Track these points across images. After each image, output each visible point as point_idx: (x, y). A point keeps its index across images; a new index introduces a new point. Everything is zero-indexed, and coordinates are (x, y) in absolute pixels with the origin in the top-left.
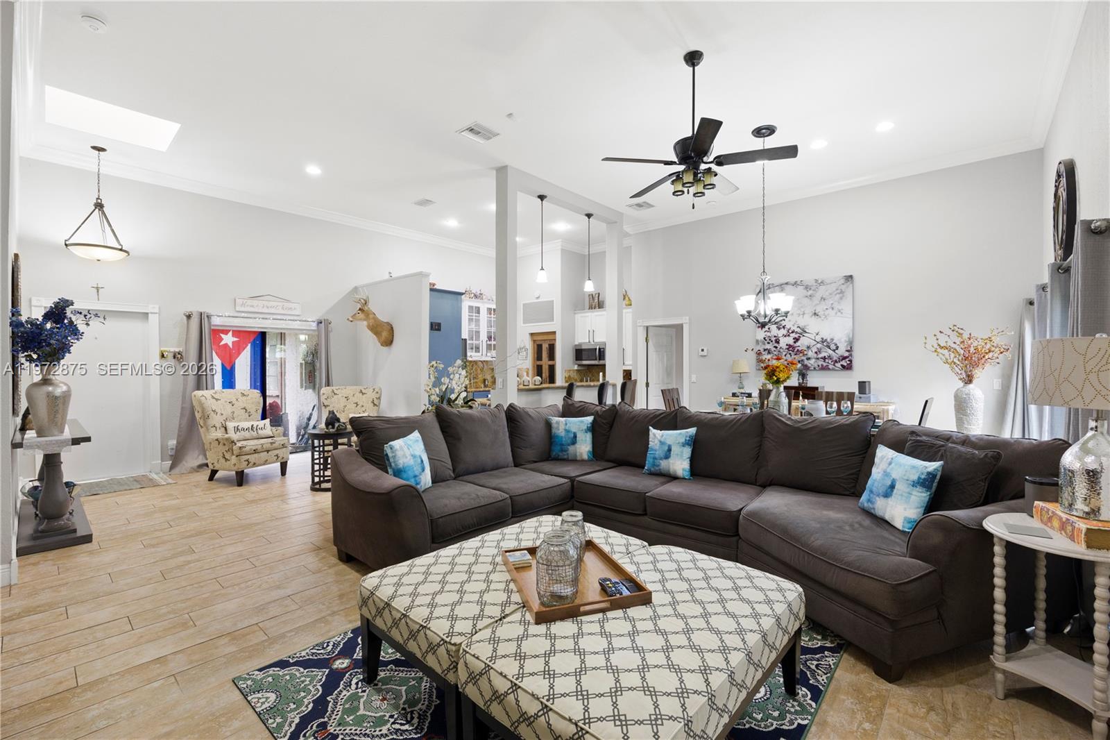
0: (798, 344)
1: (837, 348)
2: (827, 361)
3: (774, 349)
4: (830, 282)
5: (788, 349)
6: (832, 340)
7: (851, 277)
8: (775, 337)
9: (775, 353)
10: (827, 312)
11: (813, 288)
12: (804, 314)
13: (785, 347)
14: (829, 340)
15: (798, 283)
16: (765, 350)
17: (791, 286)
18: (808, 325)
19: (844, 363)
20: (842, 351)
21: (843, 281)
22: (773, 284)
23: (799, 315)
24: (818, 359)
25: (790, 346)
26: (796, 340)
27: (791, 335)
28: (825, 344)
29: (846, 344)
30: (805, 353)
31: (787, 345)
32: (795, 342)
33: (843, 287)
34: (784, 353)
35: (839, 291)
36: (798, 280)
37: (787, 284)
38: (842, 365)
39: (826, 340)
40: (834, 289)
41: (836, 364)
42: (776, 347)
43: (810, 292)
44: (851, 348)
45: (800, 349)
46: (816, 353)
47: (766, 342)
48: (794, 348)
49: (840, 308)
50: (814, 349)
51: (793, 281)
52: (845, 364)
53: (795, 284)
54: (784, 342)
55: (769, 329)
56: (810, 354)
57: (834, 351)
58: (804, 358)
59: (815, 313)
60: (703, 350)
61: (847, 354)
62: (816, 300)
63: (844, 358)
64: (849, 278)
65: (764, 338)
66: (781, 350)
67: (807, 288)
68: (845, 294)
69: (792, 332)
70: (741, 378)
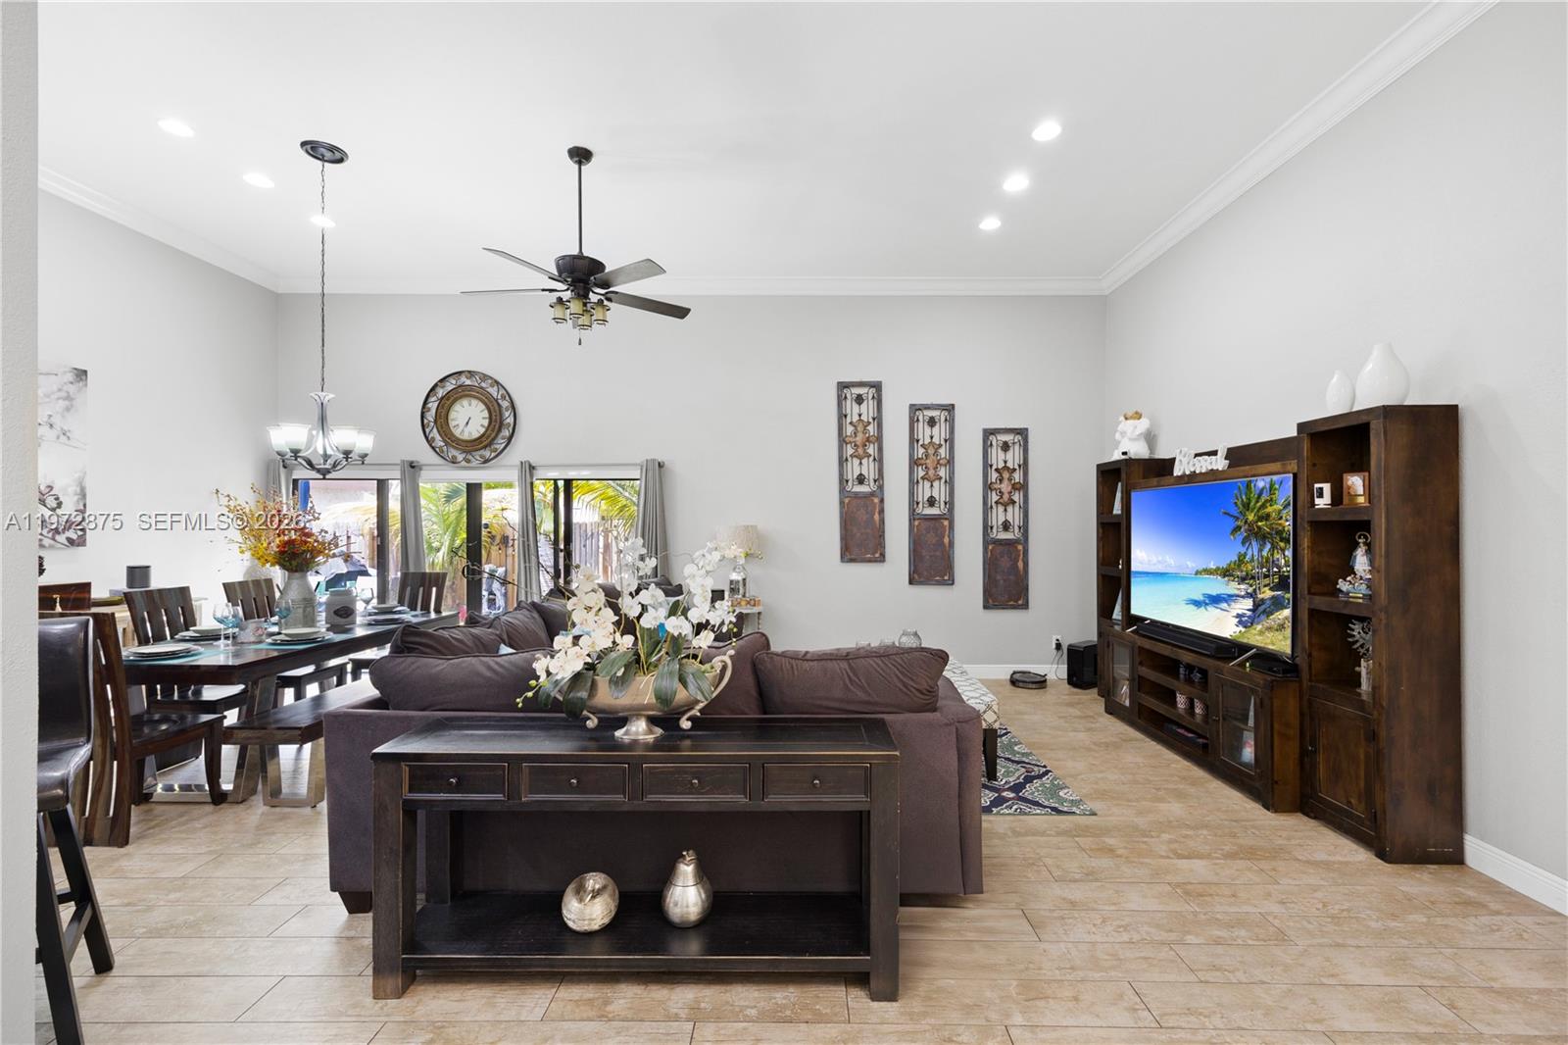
1: (60, 505)
6: (51, 488)
7: (85, 372)
14: (43, 488)
19: (72, 534)
20: (69, 508)
21: (70, 377)
29: (76, 498)
33: (72, 389)
35: (64, 394)
38: (68, 539)
40: (55, 388)
41: (58, 537)
44: (85, 506)
49: (65, 428)
52: (74, 537)
57: (53, 510)
64: (81, 374)
68: (74, 403)
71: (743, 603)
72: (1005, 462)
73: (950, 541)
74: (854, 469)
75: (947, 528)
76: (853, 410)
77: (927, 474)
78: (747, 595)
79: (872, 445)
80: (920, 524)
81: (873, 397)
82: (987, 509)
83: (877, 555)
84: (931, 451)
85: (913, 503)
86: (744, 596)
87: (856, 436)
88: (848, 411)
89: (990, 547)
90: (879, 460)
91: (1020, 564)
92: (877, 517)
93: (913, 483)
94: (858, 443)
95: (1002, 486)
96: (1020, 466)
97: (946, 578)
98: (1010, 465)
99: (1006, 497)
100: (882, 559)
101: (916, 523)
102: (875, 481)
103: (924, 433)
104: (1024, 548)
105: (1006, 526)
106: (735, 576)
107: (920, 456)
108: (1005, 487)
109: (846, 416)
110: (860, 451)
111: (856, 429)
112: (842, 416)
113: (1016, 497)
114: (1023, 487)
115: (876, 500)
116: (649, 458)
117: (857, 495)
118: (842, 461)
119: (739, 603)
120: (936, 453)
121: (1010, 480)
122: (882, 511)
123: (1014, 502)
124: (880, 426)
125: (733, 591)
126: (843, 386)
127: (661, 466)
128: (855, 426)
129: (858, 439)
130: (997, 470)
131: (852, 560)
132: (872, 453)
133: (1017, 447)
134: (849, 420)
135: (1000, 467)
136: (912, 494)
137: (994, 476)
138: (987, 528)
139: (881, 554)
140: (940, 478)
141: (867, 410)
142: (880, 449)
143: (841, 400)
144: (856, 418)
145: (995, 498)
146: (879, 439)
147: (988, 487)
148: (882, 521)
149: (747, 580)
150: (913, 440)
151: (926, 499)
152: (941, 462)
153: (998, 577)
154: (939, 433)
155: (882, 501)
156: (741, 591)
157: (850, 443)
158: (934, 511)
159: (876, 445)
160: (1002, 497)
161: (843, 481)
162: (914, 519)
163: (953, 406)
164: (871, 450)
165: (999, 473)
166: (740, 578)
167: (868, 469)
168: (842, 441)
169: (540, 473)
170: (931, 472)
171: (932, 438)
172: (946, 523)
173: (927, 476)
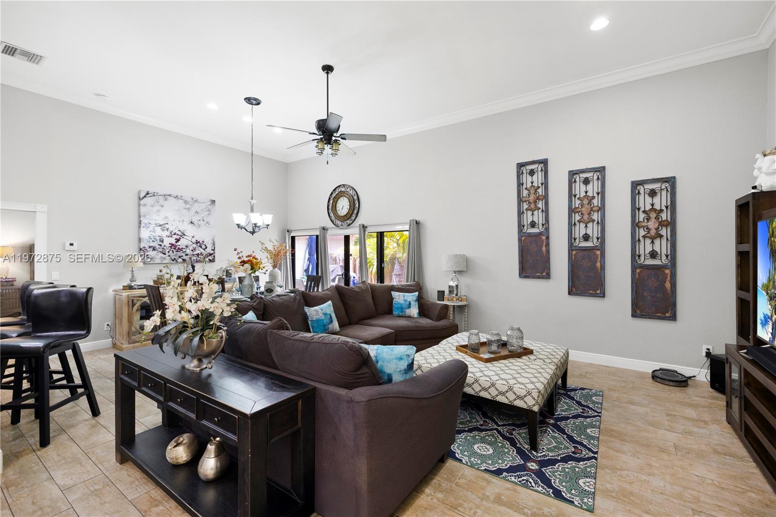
0: (178, 244)
1: (206, 247)
2: (200, 256)
3: (159, 247)
4: (201, 201)
5: (171, 247)
6: (203, 242)
7: (214, 201)
8: (159, 236)
9: (160, 250)
10: (200, 222)
11: (190, 203)
12: (183, 221)
13: (168, 245)
14: (201, 242)
15: (179, 197)
16: (150, 247)
17: (173, 198)
18: (186, 230)
19: (210, 258)
20: (209, 250)
21: (210, 203)
22: (157, 193)
23: (180, 221)
24: (193, 255)
25: (172, 245)
26: (178, 240)
27: (173, 236)
28: (198, 244)
29: (212, 245)
30: (184, 250)
31: (170, 244)
32: (176, 242)
33: (210, 207)
34: (168, 250)
35: (208, 209)
36: (179, 195)
37: (170, 195)
38: (209, 260)
39: (199, 242)
40: (205, 207)
41: (205, 259)
42: (161, 245)
43: (188, 206)
44: (214, 248)
45: (180, 247)
46: (192, 250)
47: (151, 240)
48: (175, 247)
49: (208, 221)
50: (191, 248)
51: (175, 194)
52: (211, 259)
53: (176, 197)
54: (167, 242)
55: (154, 229)
56: (188, 251)
57: (204, 249)
58: (184, 255)
59: (191, 222)
60: (71, 244)
61: (212, 252)
62: (192, 212)
63: (211, 255)
64: (213, 202)
65: (149, 237)
66: (165, 248)
67: (185, 202)
68: (211, 212)
69: (175, 234)
70: (133, 271)
71: (455, 299)
72: (652, 205)
73: (601, 265)
74: (528, 218)
75: (599, 256)
76: (527, 180)
77: (582, 218)
78: (459, 295)
79: (541, 202)
80: (576, 253)
81: (542, 170)
82: (635, 241)
83: (544, 274)
84: (586, 202)
85: (571, 239)
86: (457, 295)
87: (529, 196)
88: (524, 181)
89: (638, 271)
90: (546, 211)
91: (668, 285)
92: (544, 249)
93: (571, 225)
94: (530, 201)
95: (650, 223)
96: (667, 207)
97: (598, 292)
98: (657, 207)
99: (653, 232)
100: (548, 276)
101: (574, 253)
102: (543, 225)
103: (580, 189)
104: (671, 272)
105: (653, 255)
106: (452, 284)
107: (577, 206)
108: (653, 224)
109: (522, 184)
110: (533, 206)
111: (530, 192)
112: (520, 184)
113: (663, 232)
114: (671, 224)
115: (544, 238)
116: (411, 219)
117: (530, 235)
118: (520, 214)
119: (452, 299)
120: (590, 202)
121: (657, 218)
122: (548, 245)
123: (661, 236)
124: (546, 188)
125: (451, 292)
126: (520, 166)
127: (417, 223)
128: (529, 190)
129: (531, 198)
130: (644, 212)
131: (527, 277)
132: (541, 207)
133: (664, 193)
134: (524, 186)
135: (647, 209)
136: (570, 232)
137: (642, 216)
138: (635, 256)
139: (547, 274)
140: (594, 221)
141: (538, 179)
142: (547, 204)
143: (519, 174)
144: (529, 185)
145: (642, 232)
146: (546, 198)
147: (635, 225)
148: (548, 251)
149: (459, 286)
150: (571, 195)
151: (581, 236)
152: (594, 209)
153: (645, 294)
154: (593, 189)
155: (548, 238)
156: (455, 292)
157: (526, 201)
158: (589, 244)
159: (544, 201)
160: (649, 232)
161: (521, 226)
162: (572, 250)
163: (604, 168)
164: (540, 204)
165: (647, 214)
166: (454, 285)
167: (538, 217)
168: (520, 200)
169: (368, 230)
170: (586, 217)
171: (586, 192)
172: (598, 253)
173: (582, 220)
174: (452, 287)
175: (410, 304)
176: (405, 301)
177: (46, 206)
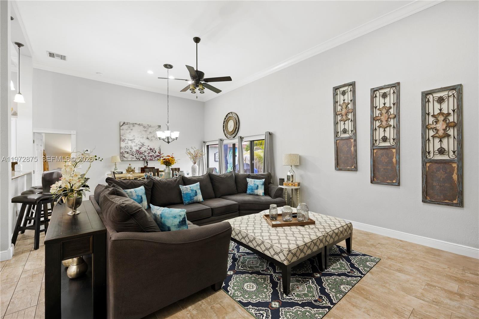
0: (140, 150)
1: (156, 152)
2: (152, 157)
3: (130, 152)
4: (153, 126)
5: (136, 152)
6: (154, 149)
7: (160, 126)
8: (130, 146)
9: (130, 153)
10: (152, 138)
11: (147, 128)
12: (143, 138)
13: (135, 151)
14: (153, 149)
15: (141, 124)
16: (125, 152)
17: (137, 125)
18: (145, 142)
19: (158, 158)
20: (157, 154)
21: (157, 127)
22: (129, 123)
23: (141, 138)
24: (149, 156)
25: (137, 150)
26: (140, 148)
27: (138, 146)
28: (151, 150)
29: (159, 151)
30: (143, 154)
31: (136, 150)
32: (139, 149)
33: (158, 129)
34: (135, 154)
36: (141, 123)
37: (136, 124)
39: (152, 149)
40: (155, 130)
41: (156, 158)
42: (131, 151)
43: (145, 129)
45: (141, 152)
46: (148, 154)
47: (126, 148)
48: (139, 151)
49: (157, 137)
50: (147, 153)
51: (138, 123)
53: (139, 124)
54: (134, 149)
55: (127, 142)
56: (146, 154)
57: (155, 153)
58: (143, 156)
59: (147, 138)
60: (87, 151)
61: (159, 154)
62: (148, 133)
63: (158, 156)
65: (125, 146)
66: (133, 152)
67: (144, 127)
69: (138, 145)
70: (116, 165)
71: (290, 184)
72: (441, 110)
73: (396, 161)
74: (341, 127)
75: (395, 153)
76: (340, 98)
77: (381, 124)
78: (294, 182)
79: (350, 114)
80: (377, 152)
81: (351, 91)
82: (425, 141)
83: (353, 167)
84: (384, 111)
85: (373, 141)
86: (292, 181)
87: (342, 111)
88: (339, 100)
89: (428, 165)
90: (354, 121)
91: (455, 177)
92: (352, 149)
93: (373, 130)
94: (343, 114)
95: (438, 125)
96: (454, 111)
97: (394, 181)
98: (445, 111)
99: (441, 133)
100: (356, 169)
101: (375, 151)
102: (352, 131)
103: (380, 102)
104: (458, 166)
105: (442, 151)
106: (289, 174)
107: (377, 115)
108: (441, 126)
109: (337, 102)
110: (344, 117)
111: (342, 108)
112: (336, 102)
113: (451, 132)
114: (459, 125)
115: (352, 140)
116: (266, 131)
117: (342, 139)
118: (336, 123)
119: (288, 184)
120: (387, 112)
121: (445, 120)
122: (355, 146)
123: (448, 136)
124: (354, 104)
125: (288, 179)
126: (336, 89)
127: (270, 134)
128: (341, 106)
129: (343, 112)
130: (433, 116)
131: (341, 170)
132: (350, 118)
133: (451, 99)
134: (339, 104)
135: (436, 114)
136: (372, 136)
137: (431, 119)
138: (425, 152)
139: (354, 167)
140: (390, 126)
141: (348, 97)
142: (355, 115)
143: (335, 95)
144: (342, 102)
145: (432, 133)
146: (354, 111)
147: (425, 127)
148: (356, 151)
149: (294, 176)
150: (373, 107)
151: (381, 138)
152: (391, 116)
153: (435, 184)
154: (390, 101)
155: (355, 140)
156: (291, 180)
157: (339, 114)
158: (387, 144)
159: (352, 113)
160: (437, 133)
161: (336, 133)
162: (374, 149)
163: (399, 84)
164: (350, 116)
165: (436, 117)
167: (349, 126)
168: (336, 114)
169: (244, 140)
170: (384, 123)
171: (385, 104)
172: (394, 151)
173: (381, 125)
174: (289, 176)
175: (258, 186)
176: (255, 184)
177: (75, 131)
